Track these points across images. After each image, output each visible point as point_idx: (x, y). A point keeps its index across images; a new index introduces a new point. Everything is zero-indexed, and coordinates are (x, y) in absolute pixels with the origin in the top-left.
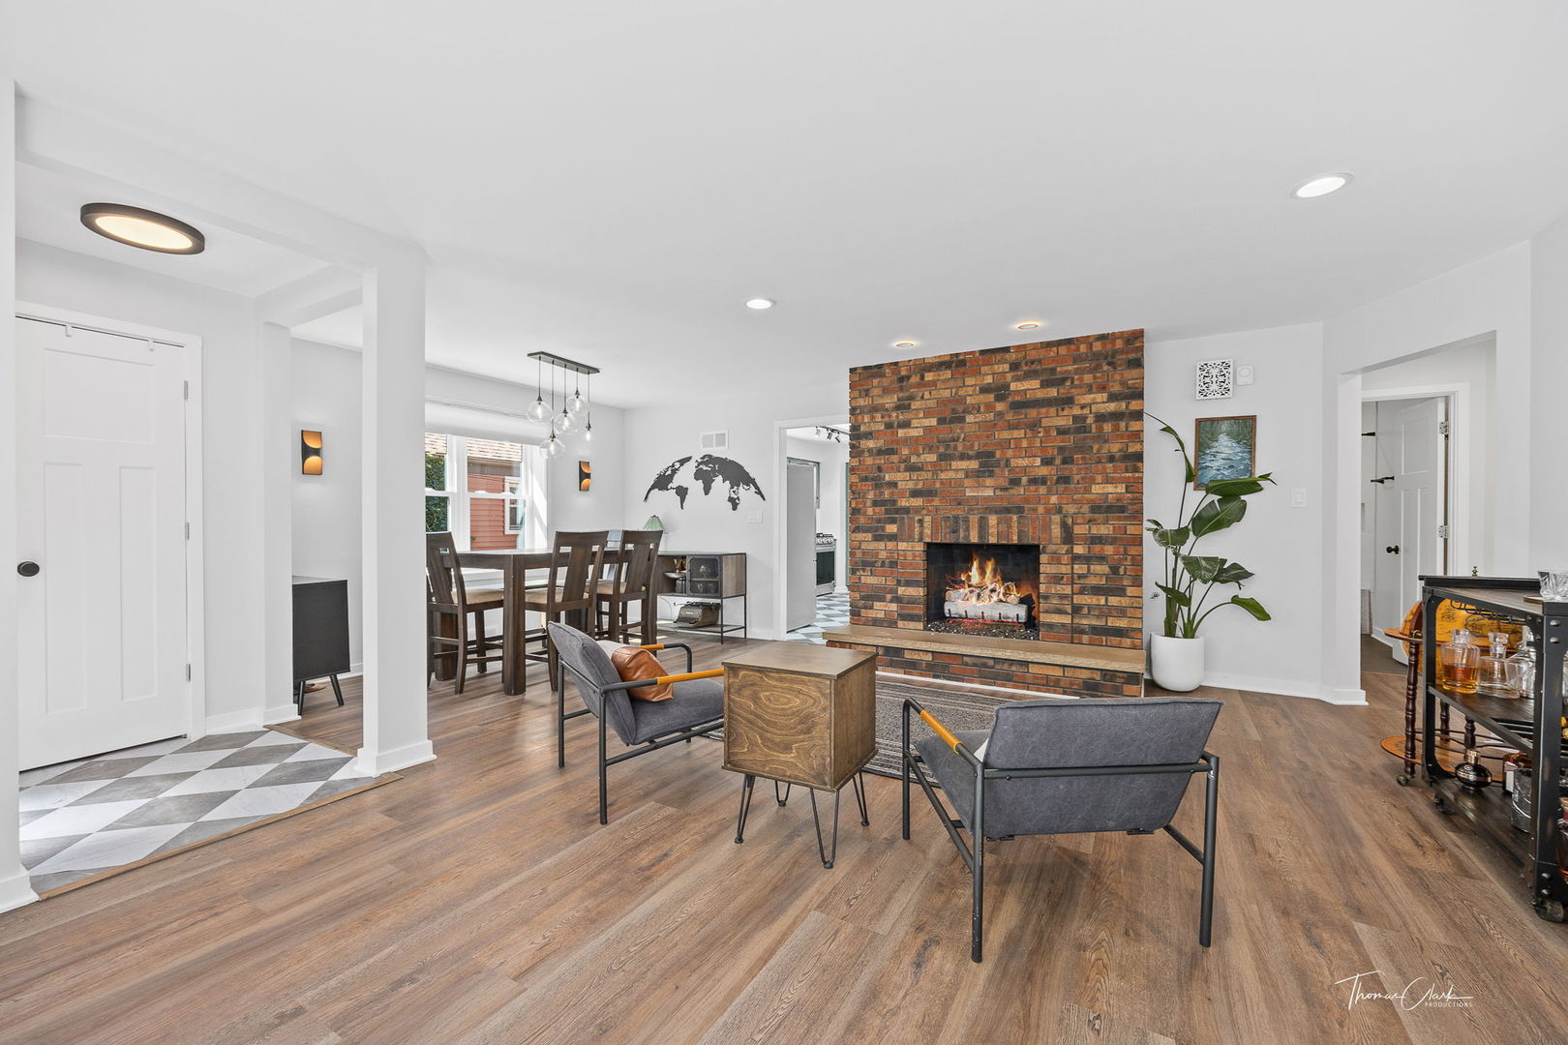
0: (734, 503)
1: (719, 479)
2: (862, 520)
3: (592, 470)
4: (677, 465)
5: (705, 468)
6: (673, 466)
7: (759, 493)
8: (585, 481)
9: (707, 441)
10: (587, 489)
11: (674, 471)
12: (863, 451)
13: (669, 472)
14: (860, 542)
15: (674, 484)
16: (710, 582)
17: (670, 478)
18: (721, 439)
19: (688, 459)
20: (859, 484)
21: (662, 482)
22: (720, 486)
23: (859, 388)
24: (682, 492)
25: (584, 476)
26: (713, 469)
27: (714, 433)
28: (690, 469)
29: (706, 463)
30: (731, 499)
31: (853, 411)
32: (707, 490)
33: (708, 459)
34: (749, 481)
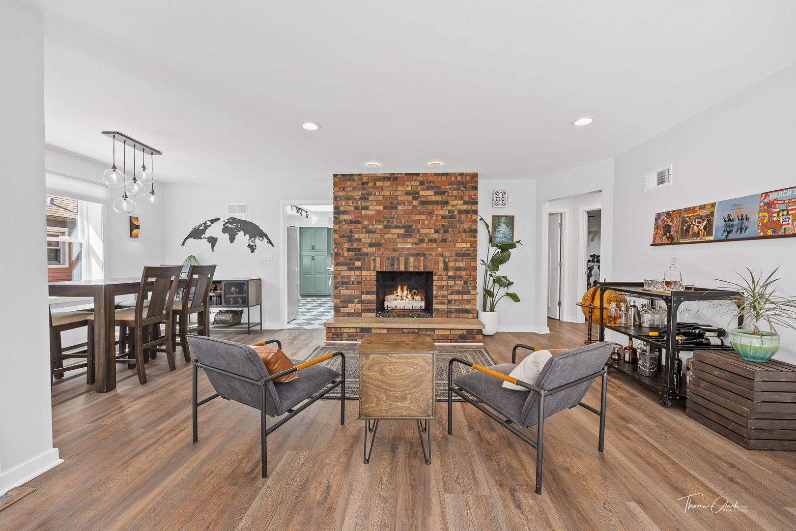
0: (252, 248)
1: (242, 233)
2: (341, 259)
3: (141, 223)
4: (209, 223)
5: (230, 226)
6: (205, 223)
7: (270, 242)
8: (135, 231)
9: (231, 209)
10: (137, 237)
11: (206, 227)
12: (341, 221)
13: (202, 227)
14: (340, 271)
15: (208, 233)
16: (238, 297)
17: (203, 231)
18: (242, 209)
19: (218, 219)
20: (339, 239)
21: (196, 233)
22: (242, 238)
23: (340, 186)
24: (213, 241)
25: (134, 226)
26: (237, 227)
27: (238, 204)
28: (219, 225)
29: (231, 223)
30: (249, 246)
31: (336, 198)
32: (232, 240)
33: (233, 220)
34: (263, 235)
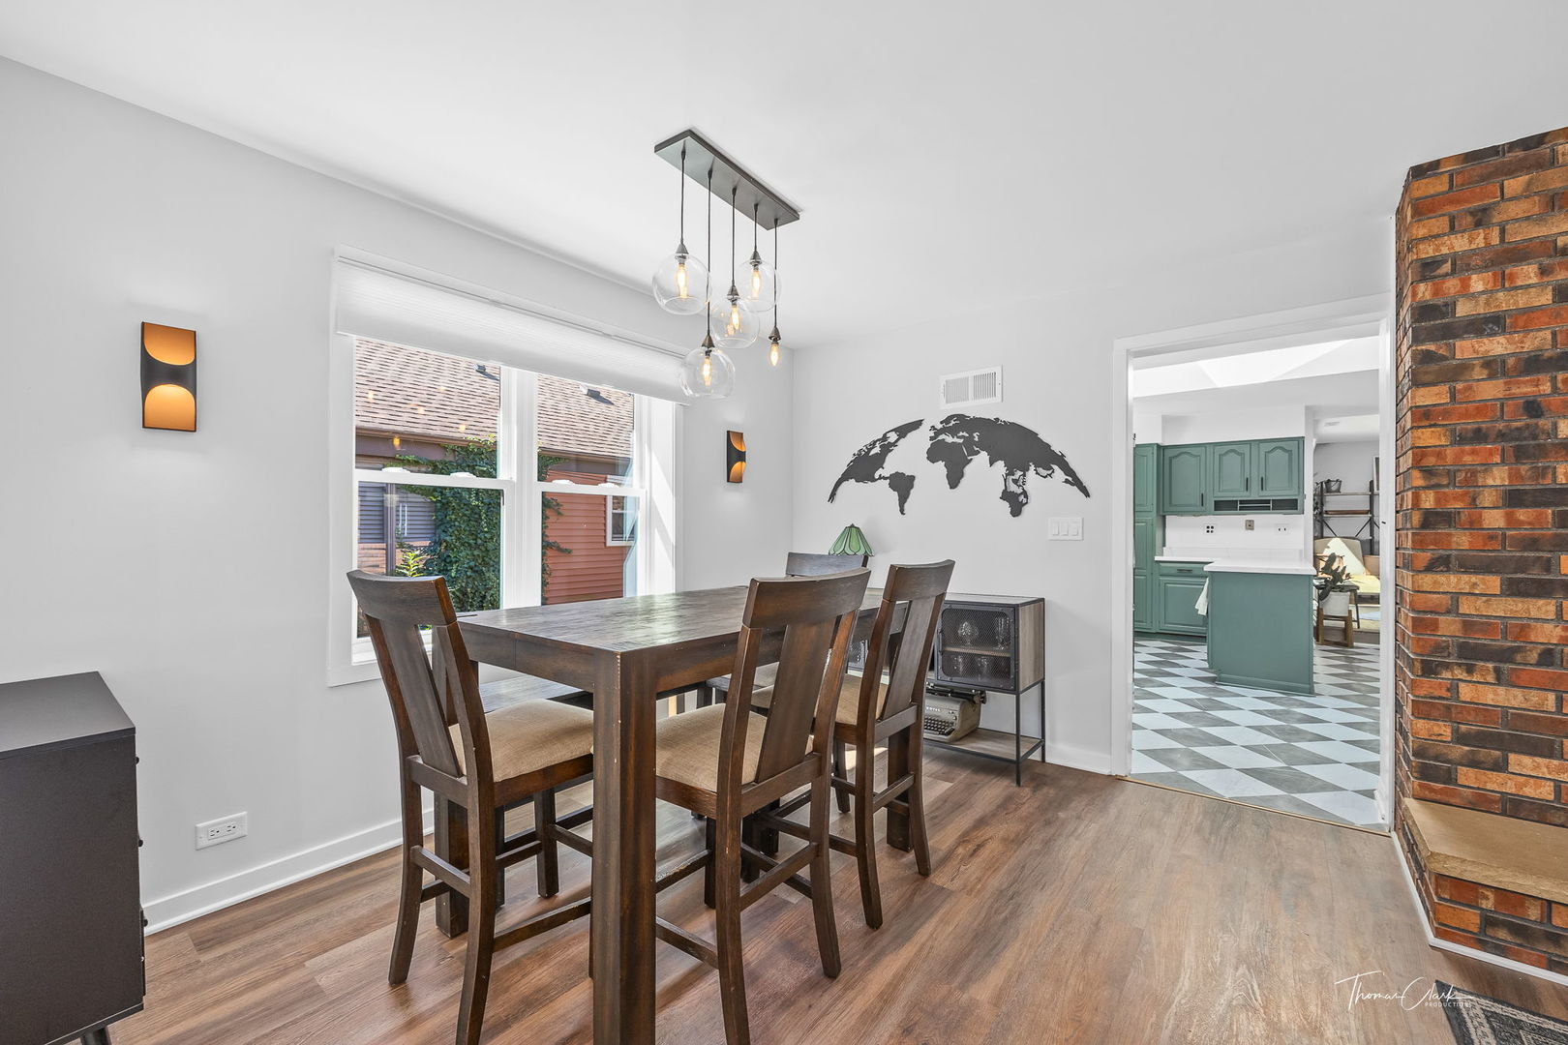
0: (1016, 502)
1: (984, 456)
3: (748, 446)
4: (893, 437)
5: (949, 439)
6: (885, 437)
7: (1074, 480)
8: (737, 466)
9: (954, 390)
10: (739, 480)
11: (887, 448)
13: (877, 450)
15: (892, 465)
16: (980, 654)
17: (879, 461)
18: (986, 384)
19: (917, 425)
21: (863, 467)
22: (985, 473)
24: (902, 485)
25: (735, 455)
26: (969, 441)
27: (971, 374)
28: (921, 440)
29: (953, 431)
30: (1007, 496)
32: (954, 479)
33: (959, 423)
34: (1048, 459)
